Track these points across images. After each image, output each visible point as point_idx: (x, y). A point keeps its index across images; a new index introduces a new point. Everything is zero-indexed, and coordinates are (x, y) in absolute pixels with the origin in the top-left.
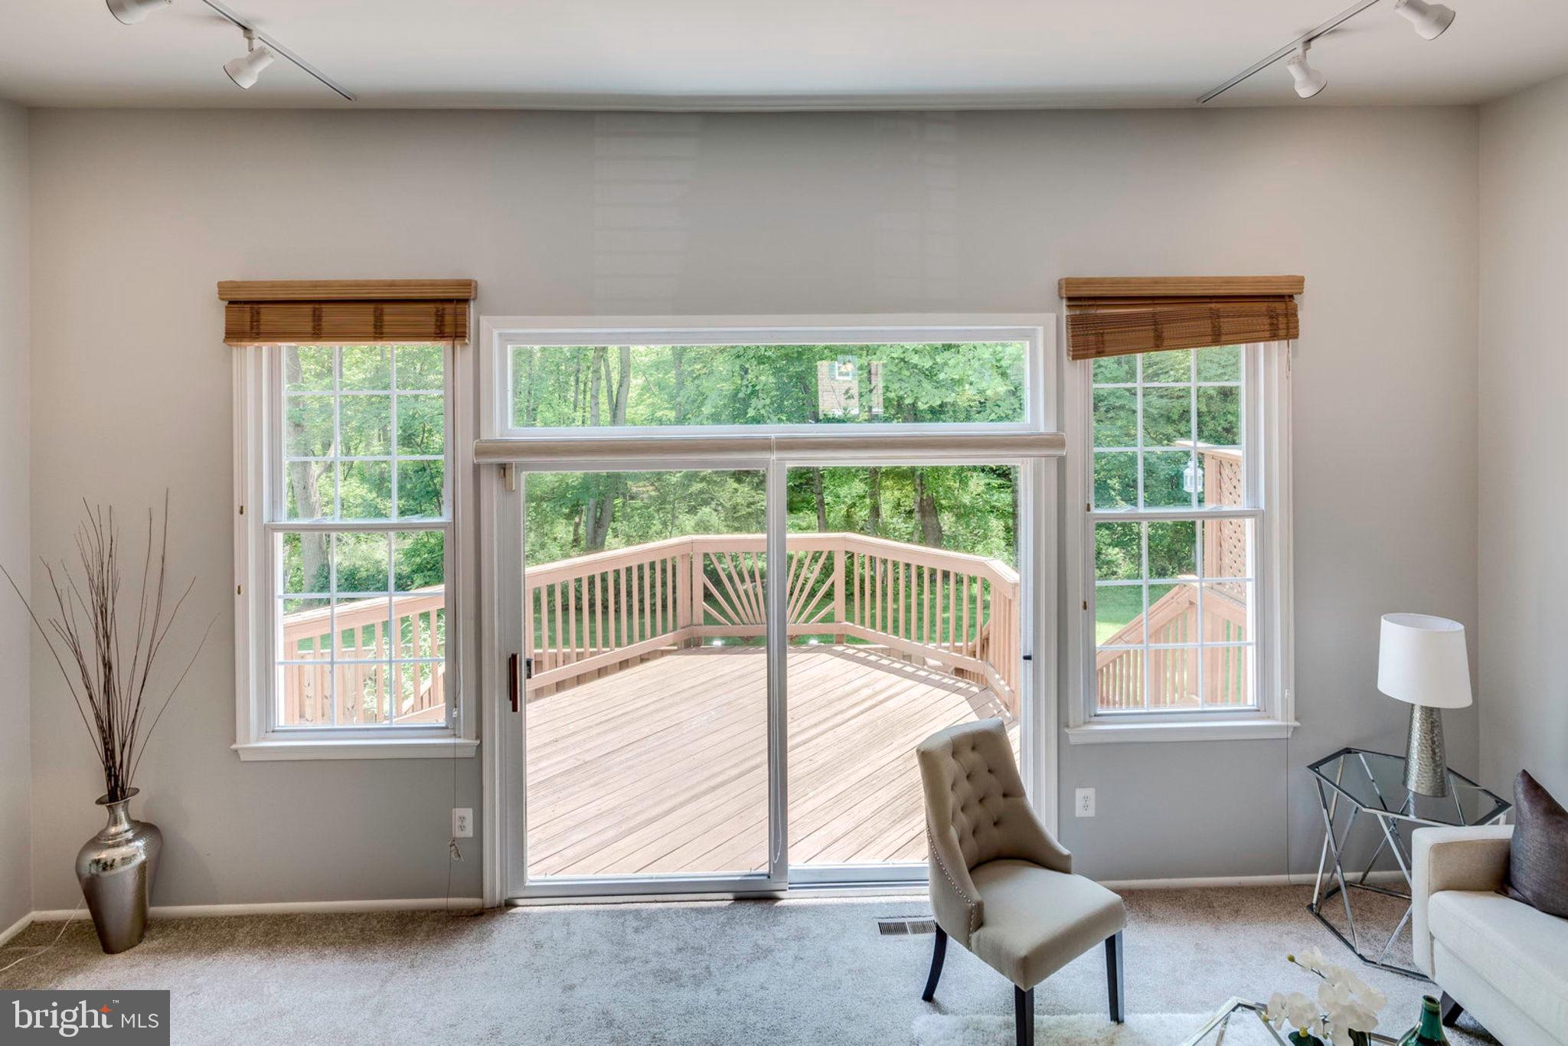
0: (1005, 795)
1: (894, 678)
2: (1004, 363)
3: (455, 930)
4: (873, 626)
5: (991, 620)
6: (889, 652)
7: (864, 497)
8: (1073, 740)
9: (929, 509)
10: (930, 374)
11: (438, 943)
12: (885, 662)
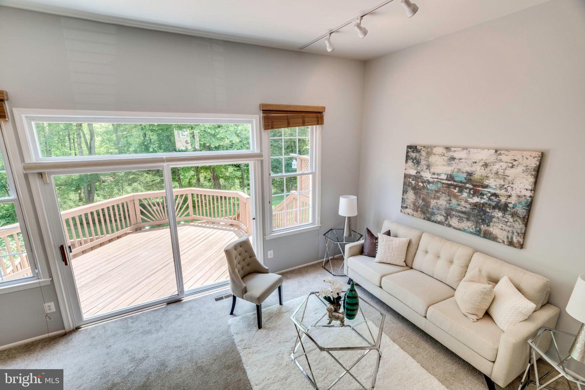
0: (250, 257)
1: (211, 230)
2: (238, 132)
3: (55, 343)
4: (203, 215)
5: (240, 209)
6: (208, 222)
7: (194, 176)
8: (267, 239)
9: (216, 178)
10: (214, 136)
11: (47, 349)
12: (208, 225)
